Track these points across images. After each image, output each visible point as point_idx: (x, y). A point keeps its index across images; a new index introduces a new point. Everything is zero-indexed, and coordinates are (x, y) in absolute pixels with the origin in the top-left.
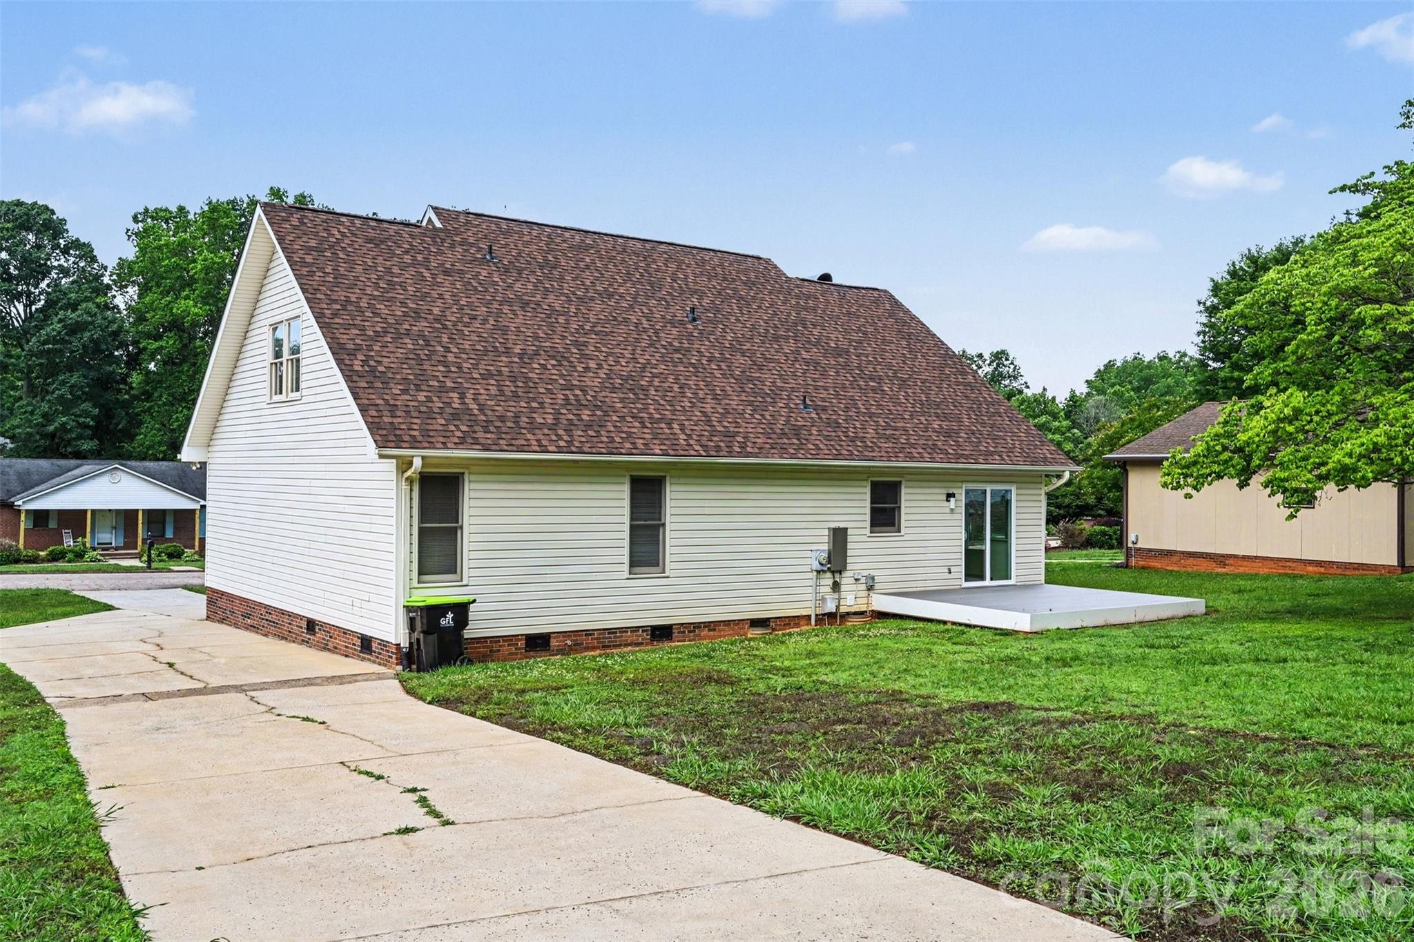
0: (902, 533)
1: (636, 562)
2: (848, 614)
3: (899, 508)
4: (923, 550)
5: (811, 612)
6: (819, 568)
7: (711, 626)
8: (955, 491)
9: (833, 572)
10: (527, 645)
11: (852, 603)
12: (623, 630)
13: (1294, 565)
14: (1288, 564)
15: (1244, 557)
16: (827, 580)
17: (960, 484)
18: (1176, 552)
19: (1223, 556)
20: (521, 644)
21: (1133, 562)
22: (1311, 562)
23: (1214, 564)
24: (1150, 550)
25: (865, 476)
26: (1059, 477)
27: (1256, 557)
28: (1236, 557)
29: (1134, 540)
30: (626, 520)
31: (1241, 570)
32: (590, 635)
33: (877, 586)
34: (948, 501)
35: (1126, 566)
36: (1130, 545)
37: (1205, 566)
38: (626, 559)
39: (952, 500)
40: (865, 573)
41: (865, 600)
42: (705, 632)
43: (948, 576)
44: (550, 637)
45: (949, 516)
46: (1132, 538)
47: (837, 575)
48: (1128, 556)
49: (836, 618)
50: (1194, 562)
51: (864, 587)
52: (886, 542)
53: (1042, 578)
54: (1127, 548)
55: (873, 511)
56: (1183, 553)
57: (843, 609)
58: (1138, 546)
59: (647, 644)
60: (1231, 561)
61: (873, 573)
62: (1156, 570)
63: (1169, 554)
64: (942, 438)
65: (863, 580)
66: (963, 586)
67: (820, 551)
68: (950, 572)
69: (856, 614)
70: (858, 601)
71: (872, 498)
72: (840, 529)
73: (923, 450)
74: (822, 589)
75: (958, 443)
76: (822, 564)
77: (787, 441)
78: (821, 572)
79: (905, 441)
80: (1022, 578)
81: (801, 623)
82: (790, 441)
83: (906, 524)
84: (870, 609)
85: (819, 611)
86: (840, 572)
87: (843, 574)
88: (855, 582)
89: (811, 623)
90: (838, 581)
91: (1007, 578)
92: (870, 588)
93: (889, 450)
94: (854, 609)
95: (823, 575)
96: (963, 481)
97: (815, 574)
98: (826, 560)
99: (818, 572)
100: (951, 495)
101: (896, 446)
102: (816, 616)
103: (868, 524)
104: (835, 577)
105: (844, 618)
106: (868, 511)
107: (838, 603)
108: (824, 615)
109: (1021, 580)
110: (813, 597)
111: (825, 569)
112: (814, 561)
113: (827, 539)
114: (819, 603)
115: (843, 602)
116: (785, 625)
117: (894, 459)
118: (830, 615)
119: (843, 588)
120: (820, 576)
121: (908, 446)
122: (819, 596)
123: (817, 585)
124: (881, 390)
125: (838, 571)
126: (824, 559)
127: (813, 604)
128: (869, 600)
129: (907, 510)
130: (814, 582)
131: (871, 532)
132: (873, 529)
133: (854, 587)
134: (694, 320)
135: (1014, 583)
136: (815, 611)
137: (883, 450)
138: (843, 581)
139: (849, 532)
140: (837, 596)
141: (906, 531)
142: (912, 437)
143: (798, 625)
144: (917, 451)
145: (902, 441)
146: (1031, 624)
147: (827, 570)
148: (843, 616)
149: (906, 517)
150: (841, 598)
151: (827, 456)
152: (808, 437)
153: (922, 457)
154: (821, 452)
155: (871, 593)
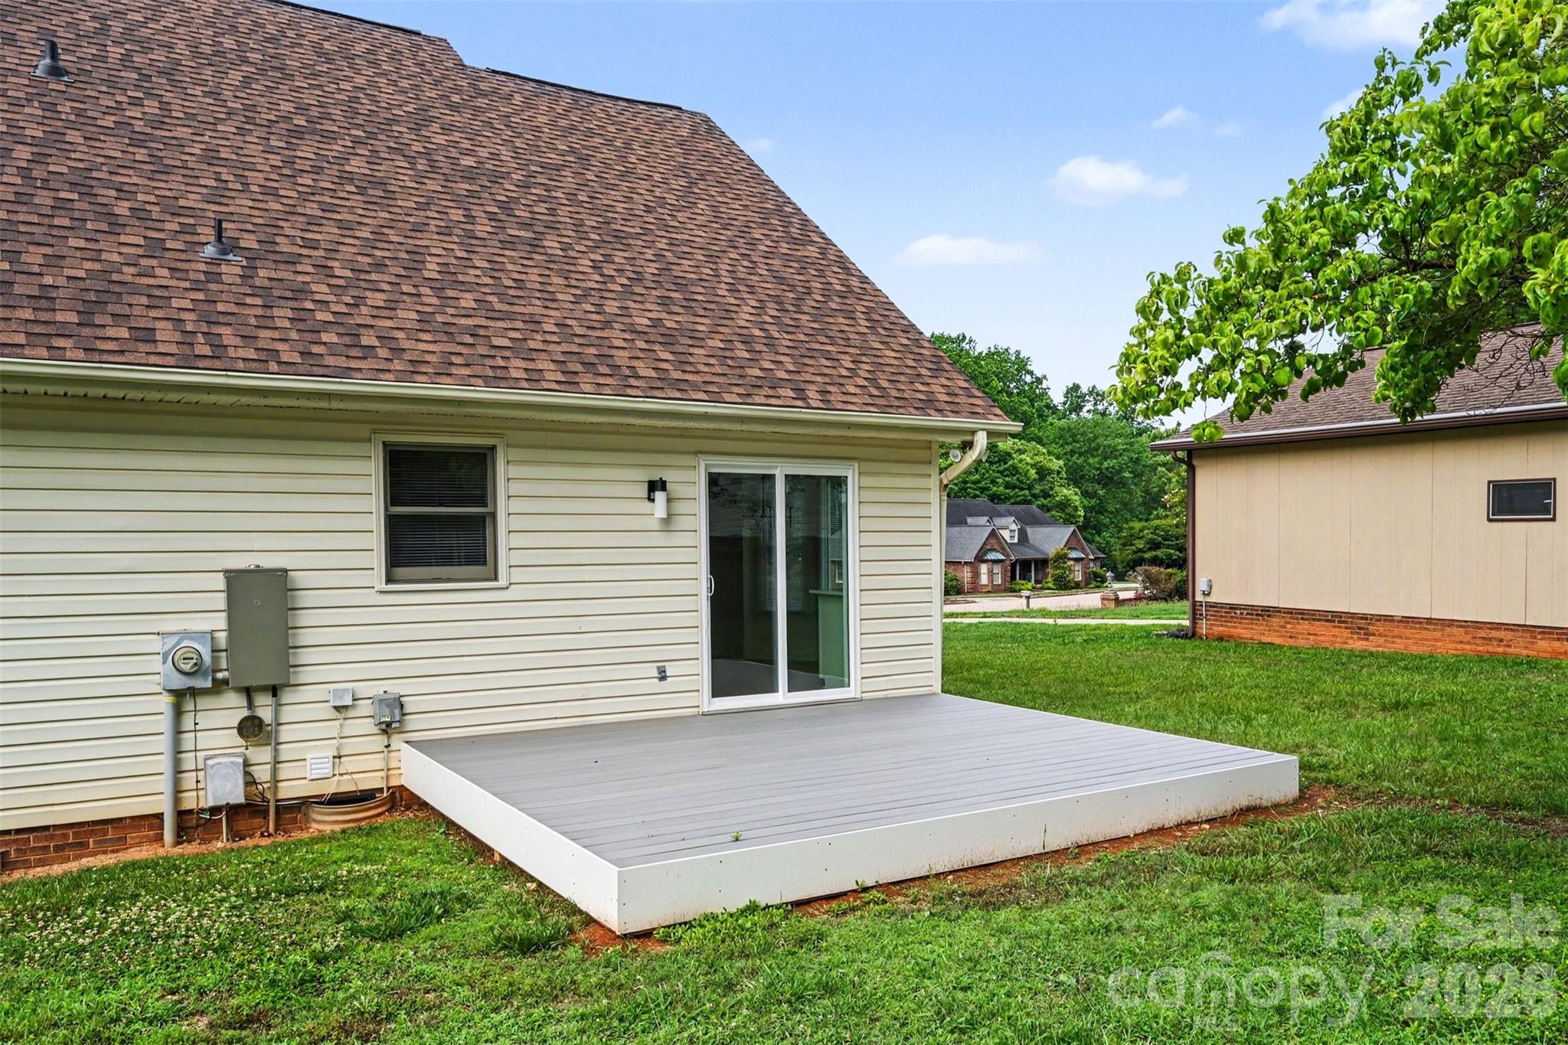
0: (502, 582)
2: (306, 802)
3: (493, 515)
5: (163, 805)
6: (180, 682)
8: (668, 476)
9: (248, 692)
11: (327, 771)
13: (1509, 635)
14: (1494, 634)
15: (1406, 621)
16: (230, 708)
17: (692, 459)
18: (1277, 610)
19: (1364, 617)
21: (1203, 628)
22: (1547, 631)
23: (1346, 633)
24: (1233, 607)
25: (364, 430)
26: (967, 446)
27: (1429, 620)
28: (1388, 619)
29: (1205, 588)
31: (1399, 646)
33: (412, 723)
34: (651, 500)
35: (1191, 634)
36: (1199, 597)
37: (1330, 637)
39: (660, 496)
40: (377, 689)
41: (377, 762)
43: (657, 686)
45: (659, 539)
46: (1201, 585)
47: (264, 700)
48: (1195, 617)
49: (265, 813)
50: (1312, 629)
51: (369, 726)
52: (444, 605)
53: (935, 680)
54: (1194, 603)
55: (394, 525)
56: (1290, 612)
57: (289, 790)
58: (1212, 599)
60: (1379, 627)
61: (395, 688)
62: (1240, 643)
63: (1266, 613)
64: (641, 344)
65: (365, 708)
66: (705, 709)
67: (186, 634)
68: (663, 677)
69: (338, 800)
70: (348, 764)
71: (397, 490)
72: (259, 571)
73: (552, 366)
74: (205, 740)
75: (683, 358)
76: (197, 671)
77: (28, 314)
78: (194, 692)
79: (506, 343)
80: (881, 683)
81: (132, 836)
82: (44, 316)
83: (517, 558)
84: (394, 783)
85: (189, 802)
86: (274, 691)
87: (287, 697)
88: (335, 714)
89: (159, 838)
90: (266, 714)
91: (842, 685)
92: (387, 729)
93: (428, 357)
94: (330, 788)
95: (203, 702)
96: (697, 453)
97: (165, 702)
98: (215, 659)
99: (180, 696)
100: (655, 486)
101: (464, 350)
102: (181, 815)
103: (377, 559)
104: (251, 705)
105: (294, 811)
106: (376, 523)
107: (262, 774)
108: (215, 810)
109: (878, 688)
110: (164, 764)
111: (209, 684)
112: (156, 664)
113: (220, 601)
114: (189, 781)
115: (286, 770)
116: (57, 848)
117: (424, 378)
118: (233, 810)
119: (286, 733)
120: (189, 706)
121: (507, 353)
122: (188, 761)
123: (178, 732)
124: (535, 245)
125: (263, 689)
126: (207, 658)
127: (164, 784)
128: (387, 760)
129: (516, 523)
130: (164, 723)
131: (389, 580)
132: (401, 572)
133: (332, 729)
134: (56, 71)
135: (858, 696)
136: (177, 799)
137: (407, 356)
138: (288, 714)
139: (300, 579)
140: (261, 755)
141: (518, 575)
142: (538, 337)
143: (121, 844)
144: (531, 365)
145: (496, 342)
146: (622, 904)
147: (219, 687)
148: (291, 808)
149: (517, 540)
150: (276, 762)
151: (153, 359)
152: (136, 311)
153: (534, 379)
154: (144, 347)
155: (397, 741)
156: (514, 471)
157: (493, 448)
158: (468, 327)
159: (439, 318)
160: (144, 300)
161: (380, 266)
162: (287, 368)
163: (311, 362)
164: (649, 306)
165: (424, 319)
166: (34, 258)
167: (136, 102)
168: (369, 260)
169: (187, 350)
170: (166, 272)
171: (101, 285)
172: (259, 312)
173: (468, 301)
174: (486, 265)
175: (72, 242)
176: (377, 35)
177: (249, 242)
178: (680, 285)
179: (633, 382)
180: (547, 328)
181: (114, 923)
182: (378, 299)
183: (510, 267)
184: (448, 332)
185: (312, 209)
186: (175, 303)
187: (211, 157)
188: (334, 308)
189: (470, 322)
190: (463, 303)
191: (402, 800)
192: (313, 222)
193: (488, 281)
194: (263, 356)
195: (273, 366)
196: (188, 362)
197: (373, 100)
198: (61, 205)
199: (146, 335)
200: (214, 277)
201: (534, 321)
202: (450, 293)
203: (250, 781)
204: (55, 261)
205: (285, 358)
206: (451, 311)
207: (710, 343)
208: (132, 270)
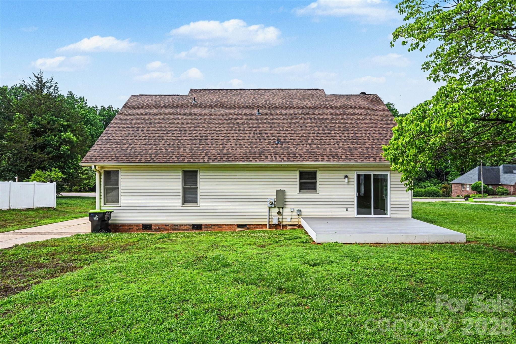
0: (318, 193)
1: (185, 201)
2: (286, 225)
3: (317, 182)
4: (331, 200)
5: (267, 223)
6: (270, 206)
7: (219, 226)
8: (348, 175)
9: (279, 208)
10: (143, 227)
11: (290, 221)
12: (181, 225)
16: (276, 210)
17: (353, 172)
20: (141, 227)
25: (296, 169)
30: (181, 186)
32: (167, 225)
33: (303, 214)
34: (345, 179)
38: (181, 200)
40: (297, 209)
41: (297, 220)
42: (216, 228)
43: (346, 212)
44: (152, 225)
45: (347, 186)
47: (281, 209)
49: (280, 226)
51: (296, 214)
52: (308, 196)
53: (410, 215)
55: (301, 184)
57: (284, 223)
59: (191, 230)
61: (300, 209)
64: (344, 152)
65: (296, 211)
66: (356, 216)
67: (271, 199)
68: (347, 210)
69: (291, 225)
70: (293, 220)
71: (301, 178)
72: (281, 190)
73: (326, 157)
74: (273, 214)
75: (352, 154)
76: (272, 204)
77: (253, 155)
78: (272, 207)
79: (320, 154)
80: (396, 215)
81: (263, 227)
82: (255, 156)
83: (320, 189)
84: (300, 223)
85: (271, 223)
86: (282, 208)
87: (284, 209)
88: (291, 212)
89: (267, 228)
90: (281, 211)
91: (385, 214)
92: (299, 215)
93: (306, 158)
94: (290, 223)
95: (273, 209)
96: (354, 170)
97: (268, 208)
98: (274, 203)
99: (270, 207)
100: (346, 176)
101: (312, 156)
102: (270, 225)
103: (298, 188)
104: (279, 210)
105: (285, 226)
106: (298, 183)
107: (280, 220)
108: (274, 224)
109: (394, 216)
110: (267, 217)
111: (273, 206)
112: (267, 203)
113: (275, 194)
114: (271, 220)
115: (284, 220)
116: (254, 227)
117: (305, 161)
118: (276, 225)
119: (284, 214)
120: (271, 209)
121: (319, 156)
122: (271, 217)
123: (269, 213)
124: (329, 133)
125: (281, 207)
126: (273, 203)
127: (267, 220)
128: (299, 220)
129: (320, 183)
130: (268, 211)
131: (300, 192)
132: (302, 191)
133: (290, 214)
134: (259, 114)
135: (390, 217)
136: (269, 223)
137: (303, 158)
138: (284, 211)
139: (286, 191)
140: (280, 217)
141: (320, 192)
142: (325, 152)
143: (262, 228)
144: (323, 158)
145: (318, 154)
146: (316, 239)
147: (275, 207)
148: (284, 226)
149: (320, 186)
150: (282, 218)
151: (267, 161)
152: (266, 153)
153: (323, 160)
154: (266, 159)
155: (300, 217)
156: (320, 174)
157: (317, 171)
158: (313, 151)
159: (309, 150)
160: (267, 152)
161: (302, 141)
162: (285, 161)
163: (289, 160)
164: (348, 143)
165: (307, 150)
166: (254, 146)
167: (269, 117)
168: (300, 141)
169: (271, 159)
170: (270, 147)
171: (262, 150)
172: (282, 152)
173: (315, 146)
174: (320, 139)
175: (259, 143)
176: (310, 92)
177: (282, 140)
178: (357, 138)
179: (341, 159)
180: (327, 150)
181: (259, 235)
182: (300, 148)
183: (324, 139)
184: (310, 153)
185: (293, 132)
186: (271, 152)
187: (279, 125)
188: (293, 150)
189: (314, 150)
190: (314, 147)
191: (300, 226)
192: (293, 134)
193: (319, 142)
194: (282, 159)
195: (283, 161)
196: (271, 161)
197: (307, 107)
198: (258, 138)
199: (267, 157)
200: (277, 147)
201: (325, 149)
202: (312, 145)
203: (279, 221)
204: (256, 147)
205: (284, 159)
206: (311, 149)
207: (359, 150)
208: (266, 147)
